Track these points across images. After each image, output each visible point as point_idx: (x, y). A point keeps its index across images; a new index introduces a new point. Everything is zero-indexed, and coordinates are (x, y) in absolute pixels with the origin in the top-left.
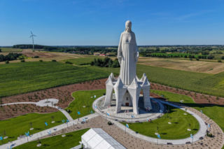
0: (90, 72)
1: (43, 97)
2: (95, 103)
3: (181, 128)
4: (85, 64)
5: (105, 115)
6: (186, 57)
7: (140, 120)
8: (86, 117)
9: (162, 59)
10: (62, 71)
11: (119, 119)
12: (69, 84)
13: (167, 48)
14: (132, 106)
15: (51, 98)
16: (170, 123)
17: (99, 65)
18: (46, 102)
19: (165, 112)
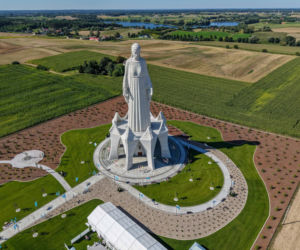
0: (81, 89)
1: (19, 149)
2: (97, 153)
3: (203, 187)
4: (69, 70)
5: (112, 176)
6: (221, 40)
7: (157, 179)
8: (88, 181)
9: (187, 44)
10: (35, 88)
11: (131, 181)
12: (52, 119)
13: (194, 16)
14: (145, 156)
15: (31, 149)
16: (191, 180)
17: (93, 72)
18: (25, 159)
19: (186, 162)
